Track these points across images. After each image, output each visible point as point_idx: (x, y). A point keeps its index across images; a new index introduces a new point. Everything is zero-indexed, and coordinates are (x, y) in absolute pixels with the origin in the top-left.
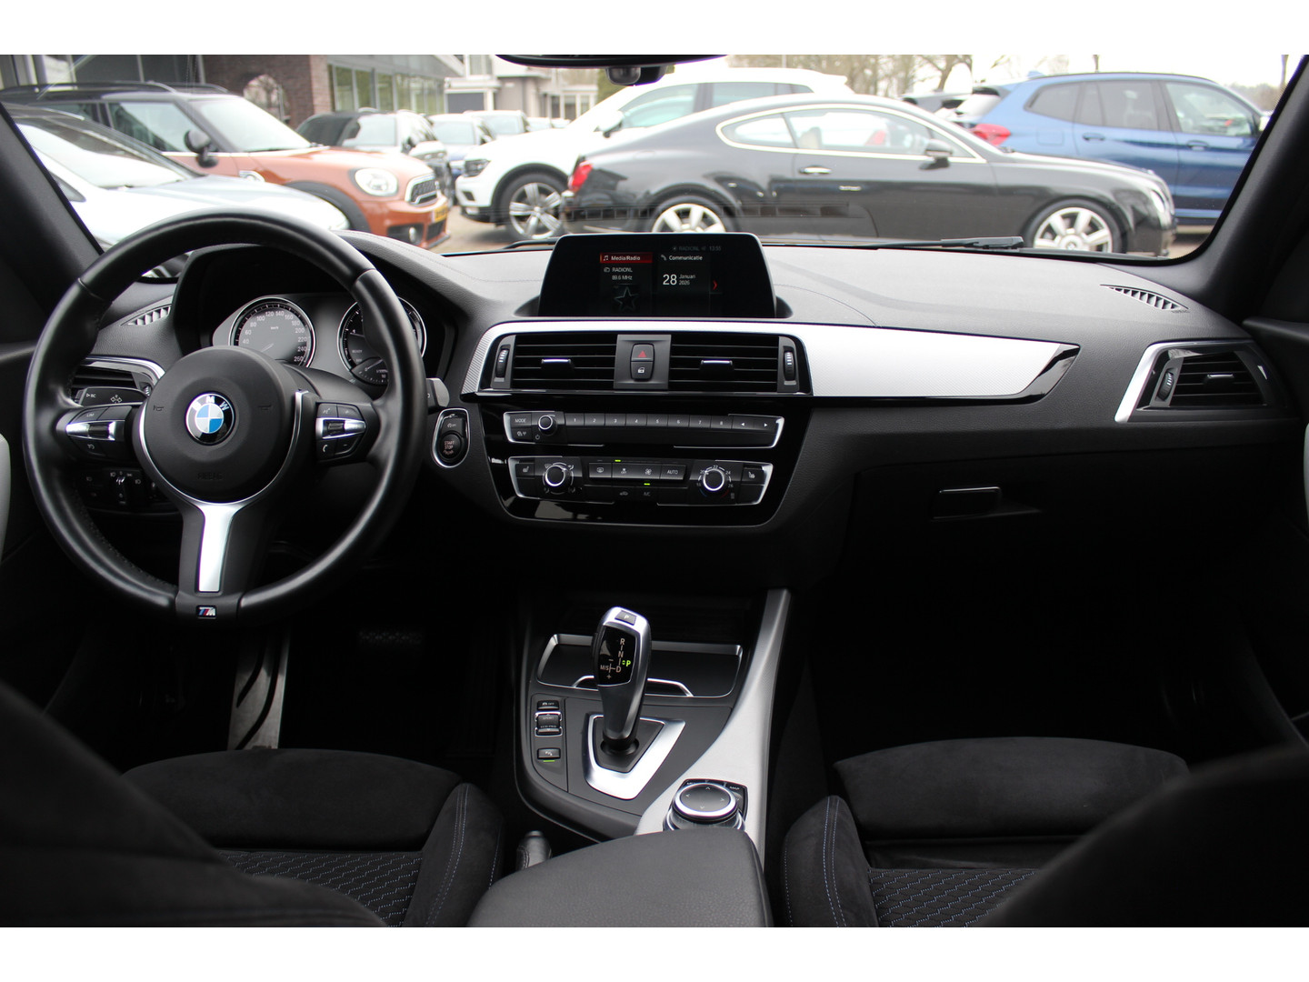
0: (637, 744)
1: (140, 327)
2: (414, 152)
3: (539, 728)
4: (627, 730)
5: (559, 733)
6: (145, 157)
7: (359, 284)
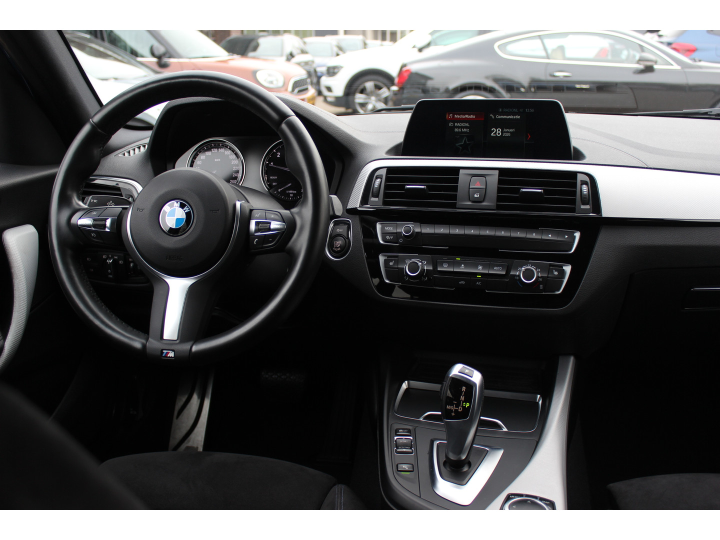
0: (470, 464)
1: (127, 157)
2: (294, 60)
3: (397, 448)
4: (464, 454)
5: (412, 453)
6: (125, 60)
7: (284, 126)
